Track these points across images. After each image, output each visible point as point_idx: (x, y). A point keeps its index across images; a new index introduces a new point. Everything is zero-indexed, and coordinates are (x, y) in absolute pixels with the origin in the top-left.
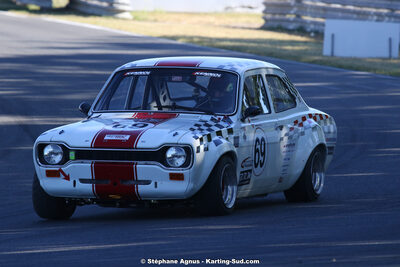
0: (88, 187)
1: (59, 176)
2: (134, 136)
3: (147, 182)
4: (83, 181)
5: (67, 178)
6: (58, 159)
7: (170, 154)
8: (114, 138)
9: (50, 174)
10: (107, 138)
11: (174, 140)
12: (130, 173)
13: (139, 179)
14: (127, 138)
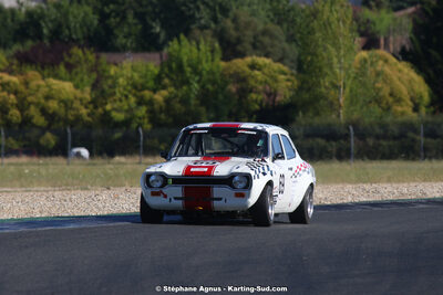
0: (180, 203)
1: (160, 195)
2: (211, 168)
3: (220, 199)
4: (175, 198)
5: (165, 196)
6: (159, 184)
7: (237, 178)
9: (154, 194)
10: (192, 170)
11: (239, 171)
12: (208, 192)
13: (215, 196)
14: (206, 170)
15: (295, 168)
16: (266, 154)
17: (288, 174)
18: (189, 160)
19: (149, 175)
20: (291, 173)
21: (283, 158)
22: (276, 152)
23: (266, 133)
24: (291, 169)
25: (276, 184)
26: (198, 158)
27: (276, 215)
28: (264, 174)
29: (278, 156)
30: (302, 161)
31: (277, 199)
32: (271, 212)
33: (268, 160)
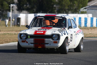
0: (32, 45)
1: (25, 42)
3: (48, 44)
4: (31, 43)
5: (27, 42)
6: (25, 38)
7: (54, 36)
8: (39, 32)
9: (23, 41)
10: (37, 32)
12: (44, 41)
13: (46, 43)
14: (43, 32)
15: (76, 32)
16: (66, 27)
17: (74, 34)
18: (36, 29)
19: (21, 34)
20: (75, 33)
21: (72, 28)
22: (69, 26)
23: (66, 18)
24: (75, 32)
25: (69, 38)
26: (40, 28)
27: (69, 49)
28: (65, 34)
29: (70, 27)
30: (79, 29)
31: (70, 44)
32: (67, 48)
33: (66, 29)
